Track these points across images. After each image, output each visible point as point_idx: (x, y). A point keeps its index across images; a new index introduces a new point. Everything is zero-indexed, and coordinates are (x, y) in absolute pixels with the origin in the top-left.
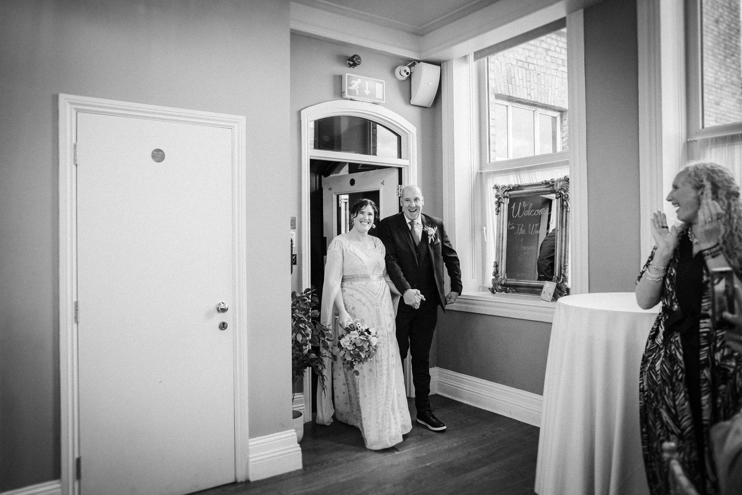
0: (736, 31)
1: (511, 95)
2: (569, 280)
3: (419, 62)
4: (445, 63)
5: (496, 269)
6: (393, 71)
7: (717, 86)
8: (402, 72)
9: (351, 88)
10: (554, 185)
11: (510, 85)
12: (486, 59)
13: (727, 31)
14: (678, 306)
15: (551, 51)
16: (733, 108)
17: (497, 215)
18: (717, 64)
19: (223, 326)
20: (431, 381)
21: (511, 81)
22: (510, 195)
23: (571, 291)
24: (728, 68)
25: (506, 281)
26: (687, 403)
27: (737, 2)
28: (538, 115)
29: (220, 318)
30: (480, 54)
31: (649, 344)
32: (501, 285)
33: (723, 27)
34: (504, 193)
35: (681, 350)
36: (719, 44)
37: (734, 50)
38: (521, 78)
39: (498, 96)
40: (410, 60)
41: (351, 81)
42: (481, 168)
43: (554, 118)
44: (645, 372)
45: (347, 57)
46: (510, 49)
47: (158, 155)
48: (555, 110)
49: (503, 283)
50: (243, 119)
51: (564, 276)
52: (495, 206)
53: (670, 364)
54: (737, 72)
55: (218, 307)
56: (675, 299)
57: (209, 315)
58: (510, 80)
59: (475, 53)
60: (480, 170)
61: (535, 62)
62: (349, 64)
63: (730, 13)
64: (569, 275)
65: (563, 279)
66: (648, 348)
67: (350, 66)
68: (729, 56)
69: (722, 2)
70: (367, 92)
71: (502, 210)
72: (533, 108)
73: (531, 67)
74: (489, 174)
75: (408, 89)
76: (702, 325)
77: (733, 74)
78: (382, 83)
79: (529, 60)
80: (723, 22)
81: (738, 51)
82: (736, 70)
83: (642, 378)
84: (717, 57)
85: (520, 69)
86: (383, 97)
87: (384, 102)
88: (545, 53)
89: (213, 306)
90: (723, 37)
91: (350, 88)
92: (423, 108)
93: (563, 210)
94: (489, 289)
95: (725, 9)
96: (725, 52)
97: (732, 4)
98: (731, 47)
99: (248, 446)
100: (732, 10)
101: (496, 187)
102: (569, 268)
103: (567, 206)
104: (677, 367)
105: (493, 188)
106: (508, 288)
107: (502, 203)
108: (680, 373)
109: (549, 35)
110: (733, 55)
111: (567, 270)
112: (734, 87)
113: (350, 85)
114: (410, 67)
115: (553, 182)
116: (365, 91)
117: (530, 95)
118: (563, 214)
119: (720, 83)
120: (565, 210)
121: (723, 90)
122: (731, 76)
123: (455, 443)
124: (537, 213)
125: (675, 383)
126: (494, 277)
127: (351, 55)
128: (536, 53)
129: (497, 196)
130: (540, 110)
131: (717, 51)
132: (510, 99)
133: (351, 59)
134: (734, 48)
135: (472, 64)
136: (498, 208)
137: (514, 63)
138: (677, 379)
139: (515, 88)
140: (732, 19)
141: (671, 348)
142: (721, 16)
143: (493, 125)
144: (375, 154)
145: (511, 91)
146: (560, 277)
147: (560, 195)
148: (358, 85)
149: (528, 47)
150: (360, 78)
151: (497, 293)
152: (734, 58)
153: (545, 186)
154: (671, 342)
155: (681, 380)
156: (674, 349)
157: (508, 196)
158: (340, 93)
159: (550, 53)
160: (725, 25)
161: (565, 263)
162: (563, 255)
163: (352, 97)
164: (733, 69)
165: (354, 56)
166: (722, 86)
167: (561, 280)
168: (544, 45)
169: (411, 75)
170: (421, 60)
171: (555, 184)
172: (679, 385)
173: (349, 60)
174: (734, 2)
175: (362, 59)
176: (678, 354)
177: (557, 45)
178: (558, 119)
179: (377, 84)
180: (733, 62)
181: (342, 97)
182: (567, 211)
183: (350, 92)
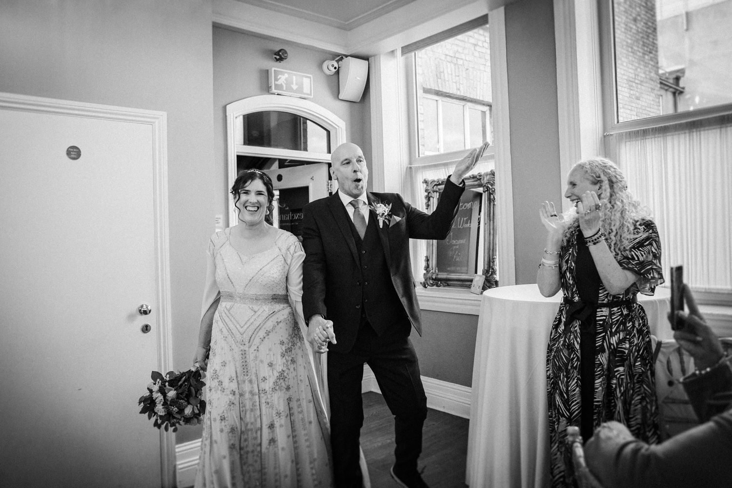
0: (652, 29)
1: (440, 90)
2: (498, 272)
3: (347, 56)
4: (373, 58)
5: (427, 263)
6: (320, 66)
7: (637, 81)
8: (330, 67)
9: (278, 83)
10: (481, 179)
11: (439, 80)
12: (413, 53)
13: (645, 29)
14: (579, 297)
15: (479, 46)
16: (652, 103)
17: (427, 209)
18: (636, 60)
19: (146, 329)
20: (363, 378)
21: (440, 77)
22: (439, 189)
23: (499, 283)
24: (646, 65)
25: (437, 275)
26: (578, 389)
27: (653, 2)
28: (468, 109)
29: (143, 320)
30: (407, 49)
31: (553, 334)
32: (433, 279)
33: (641, 25)
34: (433, 187)
35: (578, 340)
36: (637, 41)
37: (651, 47)
38: (450, 73)
39: (427, 91)
40: (337, 55)
41: (277, 77)
42: (410, 163)
43: (484, 113)
44: (550, 360)
45: (273, 51)
46: (438, 44)
47: (74, 153)
48: (484, 104)
49: (434, 277)
50: (163, 115)
51: (493, 269)
52: (425, 201)
53: (567, 352)
54: (655, 68)
55: (140, 309)
56: (576, 291)
57: (131, 317)
58: (439, 75)
59: (402, 48)
60: (410, 164)
61: (463, 57)
62: (276, 58)
63: (647, 12)
64: (497, 268)
65: (492, 272)
66: (552, 337)
67: (277, 60)
68: (648, 53)
69: (639, 2)
70: (295, 87)
71: (432, 205)
72: (463, 103)
73: (460, 62)
74: (418, 169)
75: (336, 84)
76: (599, 314)
77: (651, 70)
78: (310, 78)
79: (457, 55)
80: (641, 21)
81: (655, 49)
82: (654, 66)
83: (548, 366)
84: (636, 54)
85: (449, 64)
86: (311, 92)
87: (312, 97)
88: (473, 48)
89: (135, 308)
90: (641, 35)
91: (276, 83)
92: (352, 103)
93: (490, 204)
94: (421, 283)
95: (642, 8)
96: (644, 50)
97: (649, 3)
98: (649, 44)
99: (175, 452)
100: (649, 10)
101: (426, 182)
102: (497, 261)
103: (494, 199)
104: (574, 355)
105: (423, 183)
106: (439, 283)
107: (431, 197)
108: (576, 361)
109: (476, 30)
110: (650, 52)
111: (495, 263)
112: (653, 83)
113: (276, 80)
114: (338, 61)
115: (480, 176)
116: (292, 86)
117: (459, 89)
118: (490, 208)
119: (639, 78)
120: (492, 204)
121: (642, 85)
122: (650, 72)
123: (389, 439)
124: (465, 207)
125: (570, 370)
126: (425, 272)
127: (277, 49)
128: (464, 48)
129: (426, 191)
130: (469, 104)
131: (635, 48)
132: (438, 93)
133: (277, 53)
134: (651, 45)
135: (400, 59)
136: (428, 202)
137: (443, 57)
138: (572, 366)
139: (444, 83)
140: (649, 18)
141: (570, 338)
142: (639, 15)
143: (422, 119)
144: (306, 149)
145: (440, 85)
146: (489, 270)
147: (488, 189)
148: (285, 80)
149: (457, 42)
150: (286, 73)
151: (429, 287)
152: (651, 55)
153: (473, 180)
154: (571, 332)
155: (576, 368)
156: (573, 339)
157: (437, 190)
158: (266, 88)
159: (477, 48)
160: (642, 24)
161: (493, 255)
162: (492, 248)
163: (280, 92)
164: (652, 65)
165: (280, 51)
166: (642, 81)
167: (490, 273)
168: (472, 41)
169: (338, 69)
170: (349, 54)
171: (482, 177)
172: (573, 371)
173: (275, 54)
174: (651, 2)
175: (288, 52)
176: (576, 343)
177: (484, 40)
178: (488, 113)
179: (304, 79)
180: (651, 59)
181: (268, 92)
182: (494, 205)
183: (277, 87)
